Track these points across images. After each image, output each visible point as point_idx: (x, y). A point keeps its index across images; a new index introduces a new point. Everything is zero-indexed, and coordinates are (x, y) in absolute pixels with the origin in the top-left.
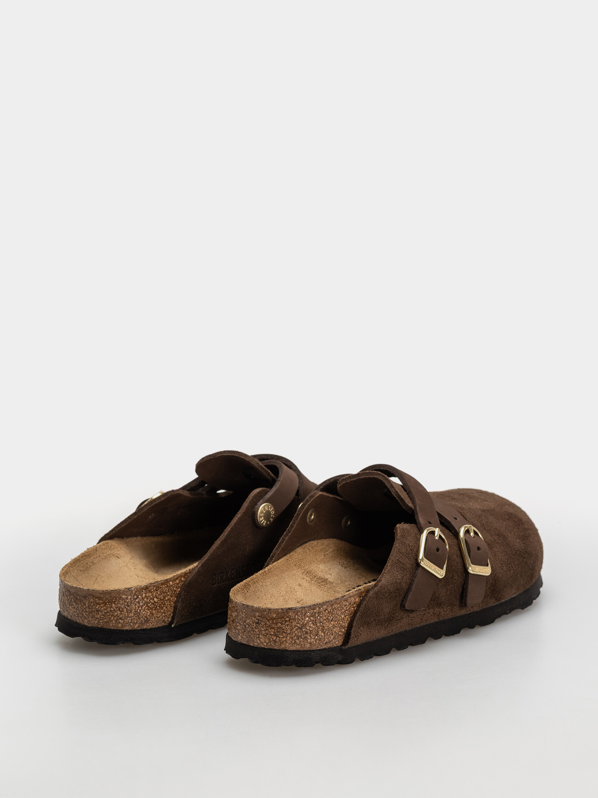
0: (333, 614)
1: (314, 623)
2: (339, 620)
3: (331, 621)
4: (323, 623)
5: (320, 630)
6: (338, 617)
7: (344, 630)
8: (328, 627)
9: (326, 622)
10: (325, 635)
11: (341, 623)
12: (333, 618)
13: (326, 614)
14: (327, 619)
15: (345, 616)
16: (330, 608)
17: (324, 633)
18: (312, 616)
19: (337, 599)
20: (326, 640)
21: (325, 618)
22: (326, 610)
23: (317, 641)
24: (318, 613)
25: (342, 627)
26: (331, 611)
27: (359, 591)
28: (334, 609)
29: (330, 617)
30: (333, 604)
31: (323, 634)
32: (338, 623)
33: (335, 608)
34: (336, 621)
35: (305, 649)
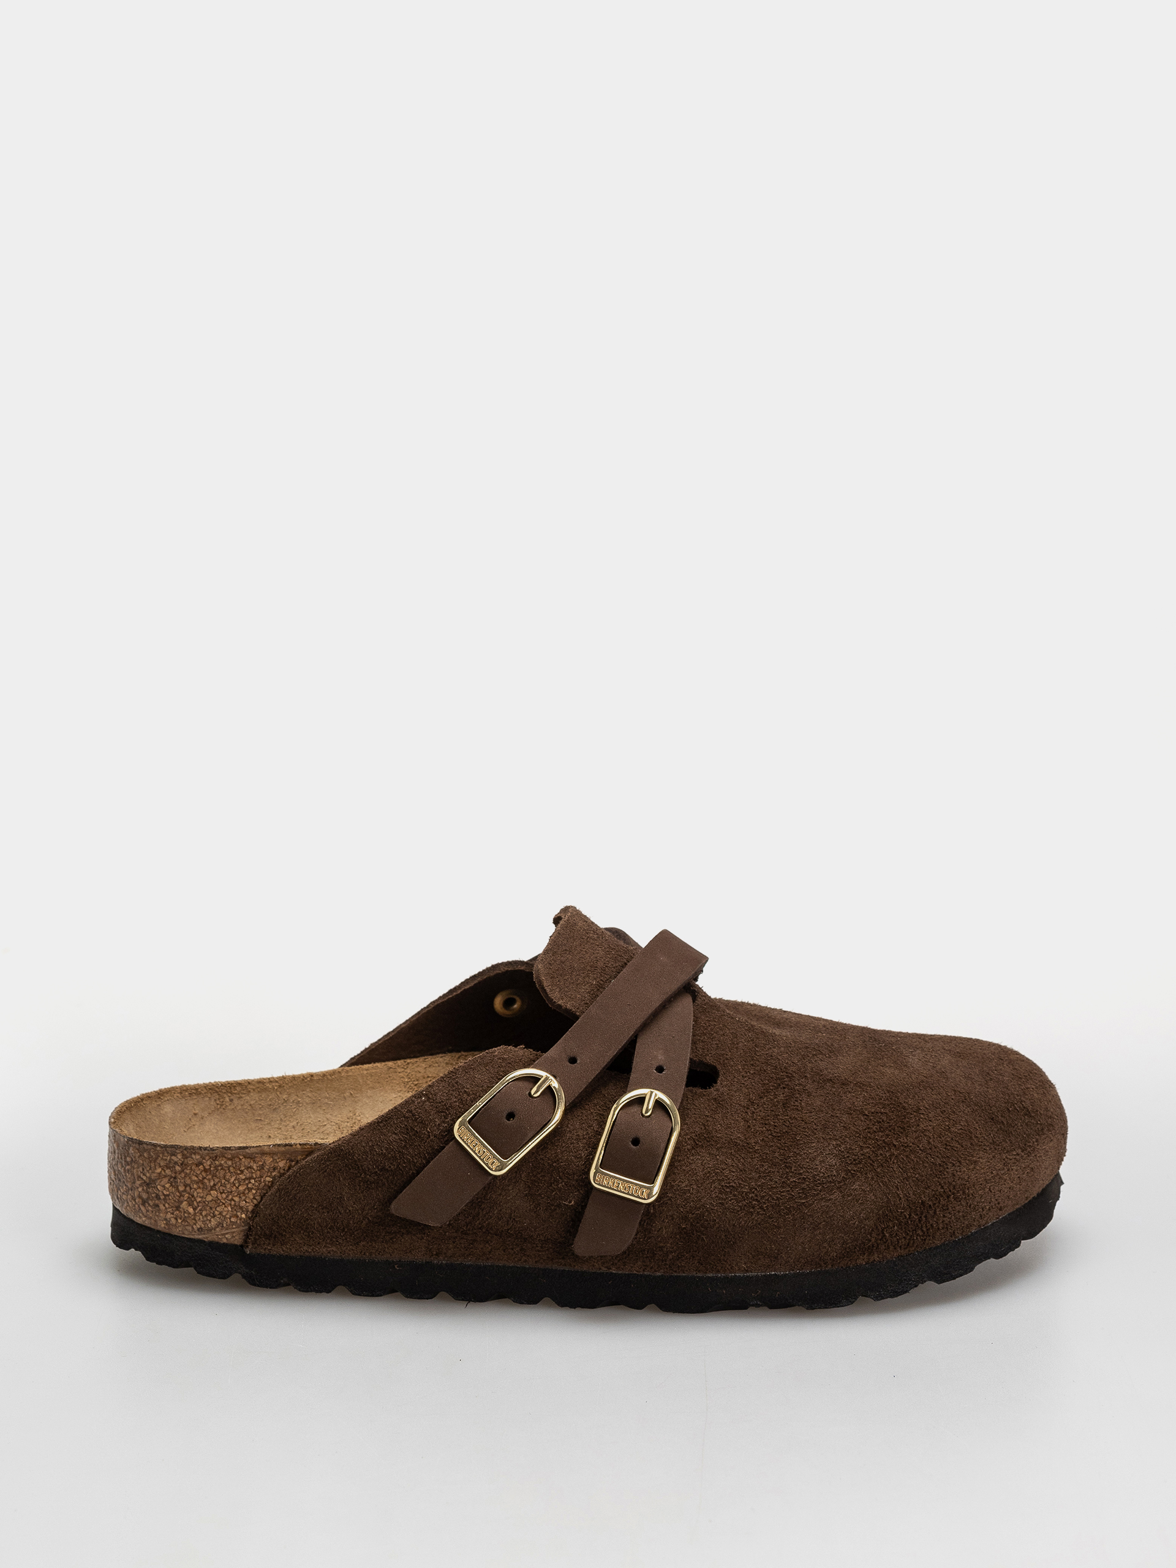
0: (216, 1176)
1: (173, 1181)
2: (231, 1192)
3: (212, 1190)
4: (191, 1188)
5: (186, 1200)
6: (228, 1186)
7: (243, 1216)
8: (202, 1197)
9: (199, 1188)
10: (195, 1214)
11: (236, 1199)
12: (215, 1185)
13: (198, 1172)
14: (201, 1181)
15: (250, 1189)
16: (209, 1163)
17: (195, 1209)
18: (168, 1168)
19: (225, 1150)
20: (200, 1224)
21: (195, 1178)
22: (200, 1163)
23: (180, 1221)
24: (182, 1164)
25: (237, 1207)
26: (212, 1169)
27: (287, 1147)
28: (219, 1168)
29: (209, 1180)
30: (216, 1157)
31: (191, 1210)
32: (227, 1196)
33: (221, 1165)
34: (223, 1192)
35: (159, 1228)
